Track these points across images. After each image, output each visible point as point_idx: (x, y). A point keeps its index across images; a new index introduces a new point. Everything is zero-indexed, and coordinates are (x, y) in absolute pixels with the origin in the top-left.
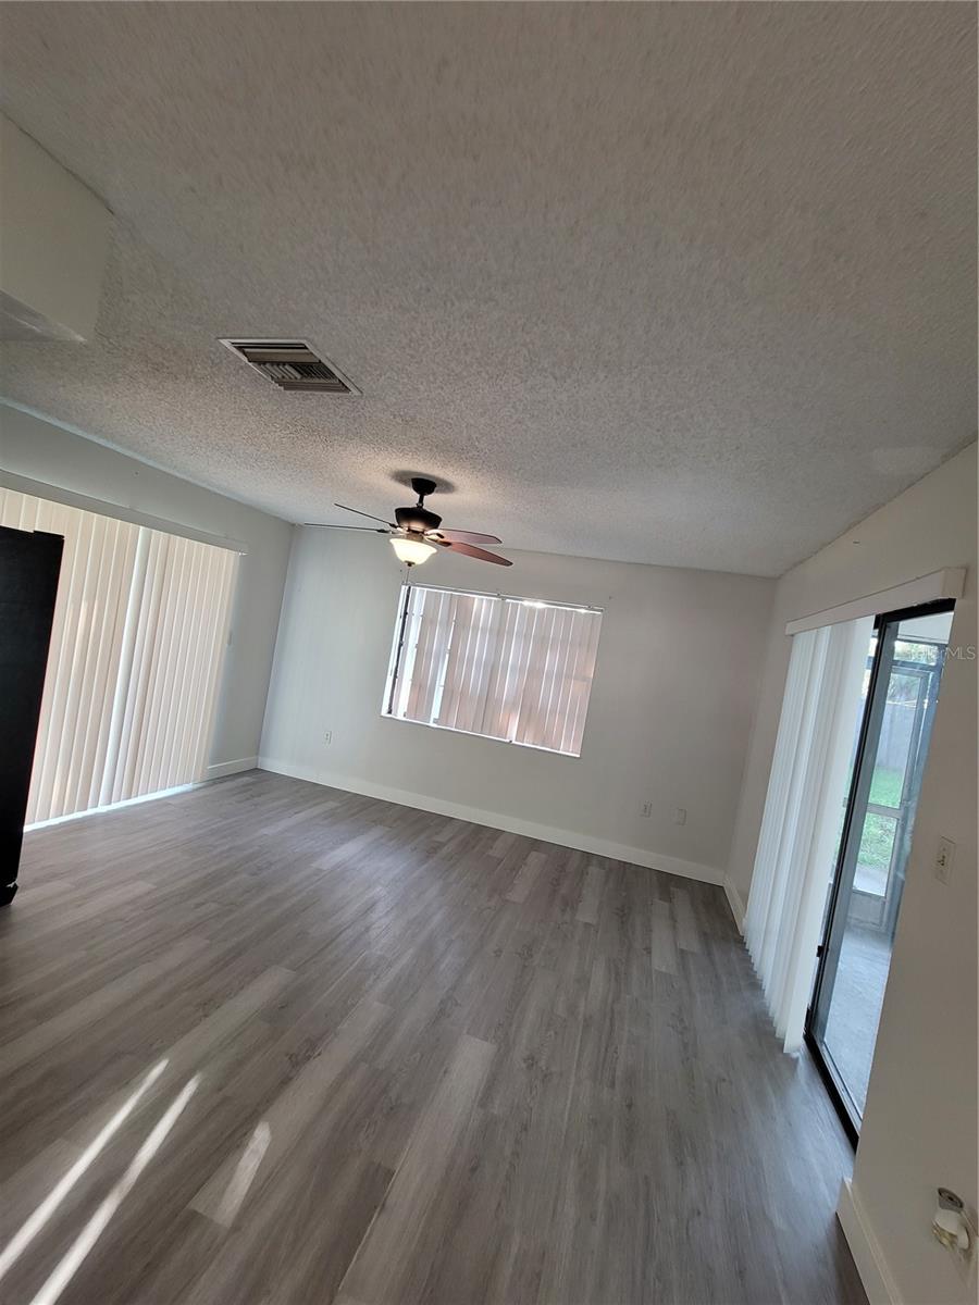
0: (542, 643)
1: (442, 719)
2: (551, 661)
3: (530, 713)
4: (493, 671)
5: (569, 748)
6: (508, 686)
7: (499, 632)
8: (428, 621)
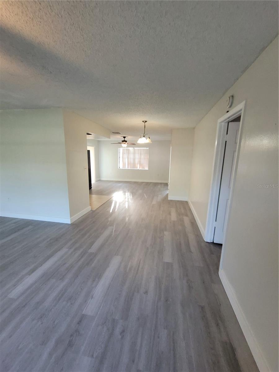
0: (141, 154)
1: (128, 168)
2: (142, 157)
3: (141, 164)
4: (134, 159)
5: (147, 168)
6: (137, 161)
7: (134, 153)
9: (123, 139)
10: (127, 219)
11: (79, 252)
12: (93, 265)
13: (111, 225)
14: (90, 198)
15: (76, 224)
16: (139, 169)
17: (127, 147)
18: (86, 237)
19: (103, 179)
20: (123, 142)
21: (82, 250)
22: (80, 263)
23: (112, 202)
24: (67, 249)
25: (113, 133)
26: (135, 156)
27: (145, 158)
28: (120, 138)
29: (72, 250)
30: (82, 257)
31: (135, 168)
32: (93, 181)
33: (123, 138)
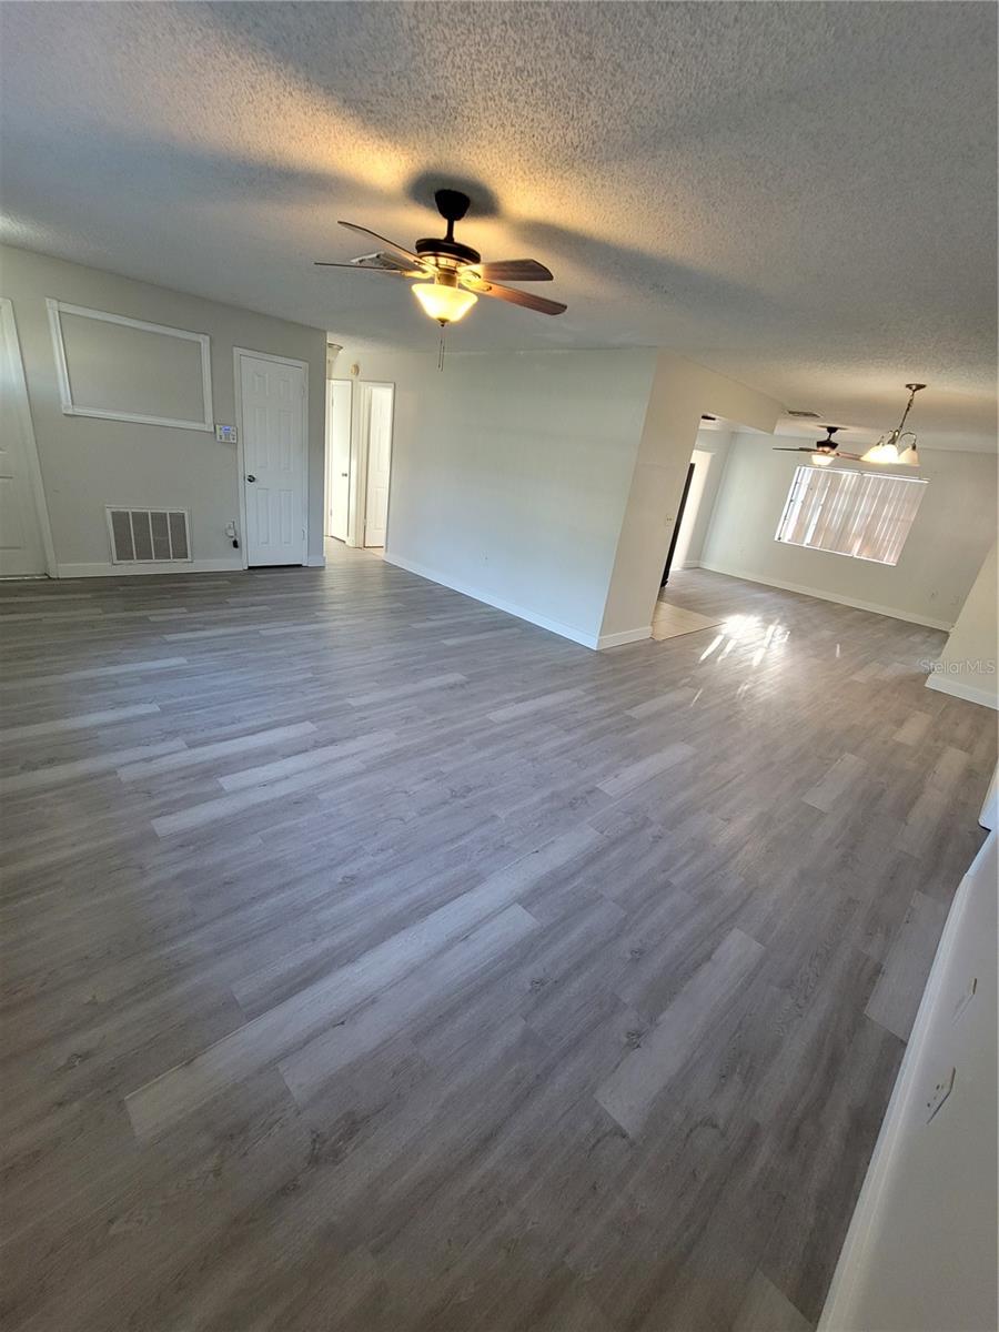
0: (883, 500)
1: (812, 543)
2: (887, 511)
3: (869, 540)
4: (847, 517)
5: (890, 560)
6: (857, 524)
7: (856, 493)
8: (811, 488)
9: (824, 436)
10: (743, 687)
11: (603, 707)
12: (630, 736)
13: (695, 685)
14: (657, 608)
15: (607, 655)
16: (856, 557)
17: (832, 466)
18: (625, 687)
19: (711, 566)
20: (821, 449)
21: (612, 705)
22: (603, 723)
23: (715, 637)
24: (583, 694)
25: (790, 412)
26: (853, 506)
27: (898, 518)
28: (815, 430)
29: (592, 697)
30: (609, 716)
31: (842, 551)
32: (676, 566)
33: (826, 430)
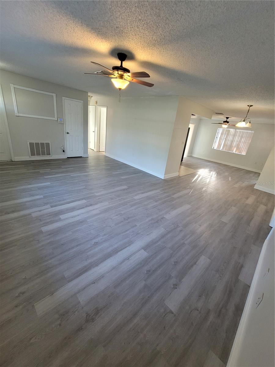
2: (243, 140)
4: (232, 142)
5: (244, 153)
6: (235, 144)
8: (222, 134)
9: (225, 120)
10: (204, 189)
11: (166, 195)
12: (173, 203)
13: (191, 188)
14: (180, 167)
15: (166, 180)
16: (234, 153)
17: (228, 128)
18: (171, 189)
19: (195, 156)
20: (224, 123)
21: (168, 194)
22: (166, 199)
23: (196, 175)
24: (160, 191)
25: (216, 113)
26: (234, 139)
27: (246, 142)
28: (223, 118)
29: (162, 192)
31: (230, 151)
32: (185, 156)
33: (226, 118)
